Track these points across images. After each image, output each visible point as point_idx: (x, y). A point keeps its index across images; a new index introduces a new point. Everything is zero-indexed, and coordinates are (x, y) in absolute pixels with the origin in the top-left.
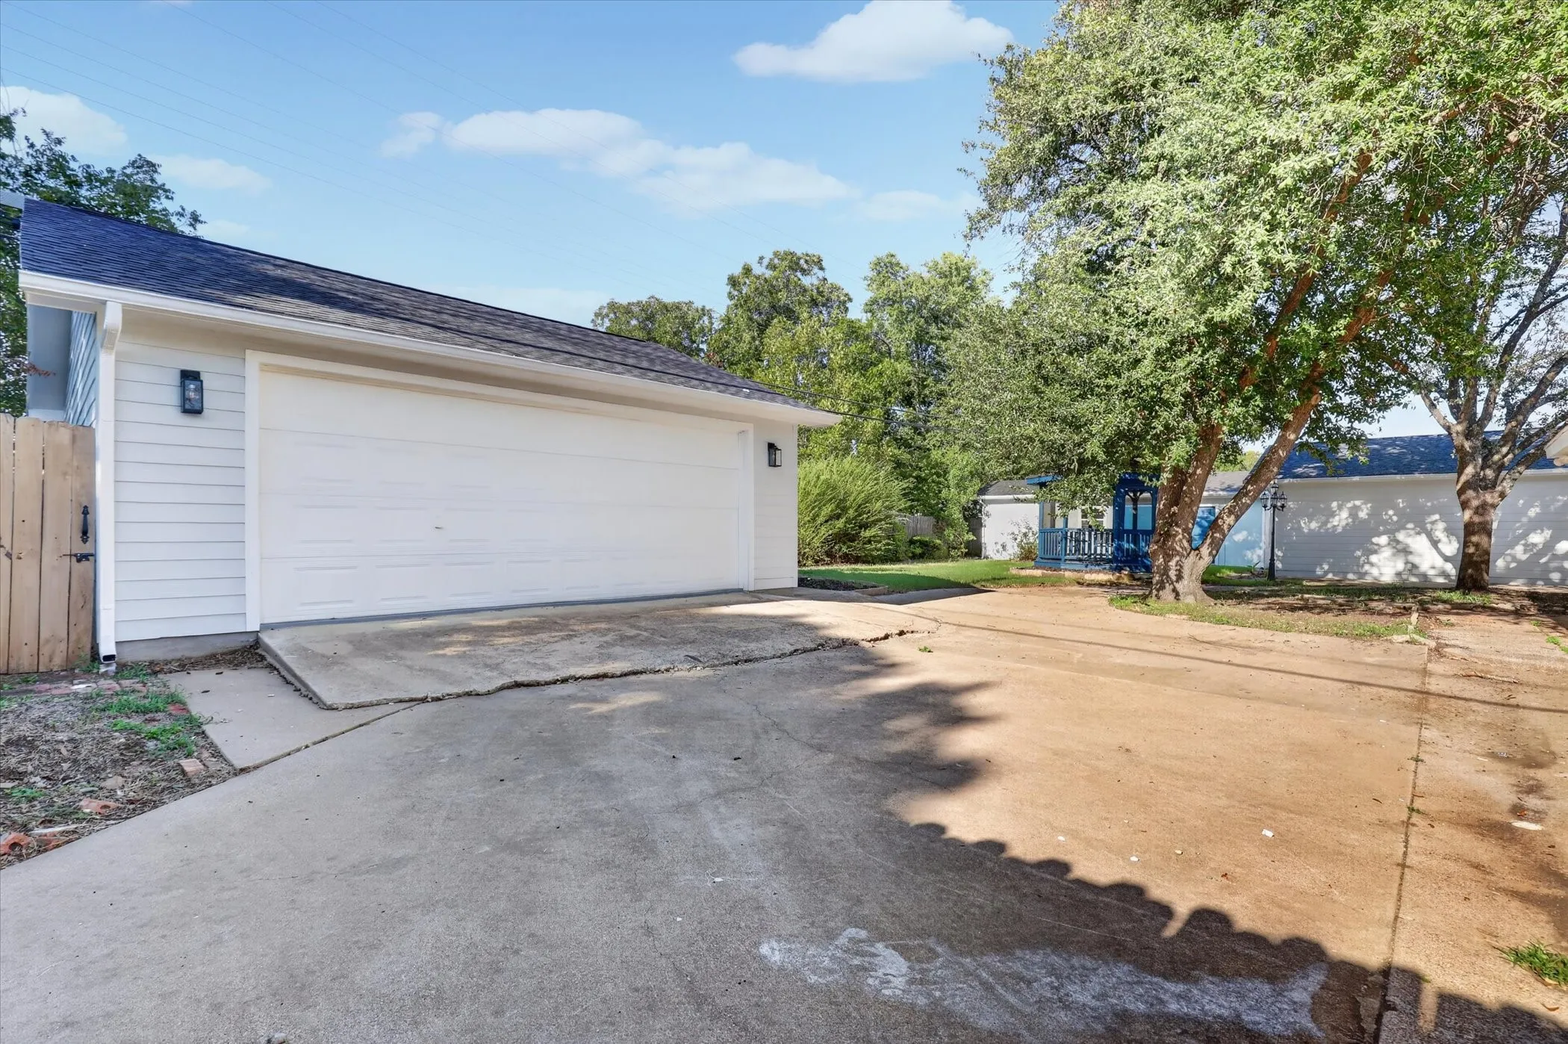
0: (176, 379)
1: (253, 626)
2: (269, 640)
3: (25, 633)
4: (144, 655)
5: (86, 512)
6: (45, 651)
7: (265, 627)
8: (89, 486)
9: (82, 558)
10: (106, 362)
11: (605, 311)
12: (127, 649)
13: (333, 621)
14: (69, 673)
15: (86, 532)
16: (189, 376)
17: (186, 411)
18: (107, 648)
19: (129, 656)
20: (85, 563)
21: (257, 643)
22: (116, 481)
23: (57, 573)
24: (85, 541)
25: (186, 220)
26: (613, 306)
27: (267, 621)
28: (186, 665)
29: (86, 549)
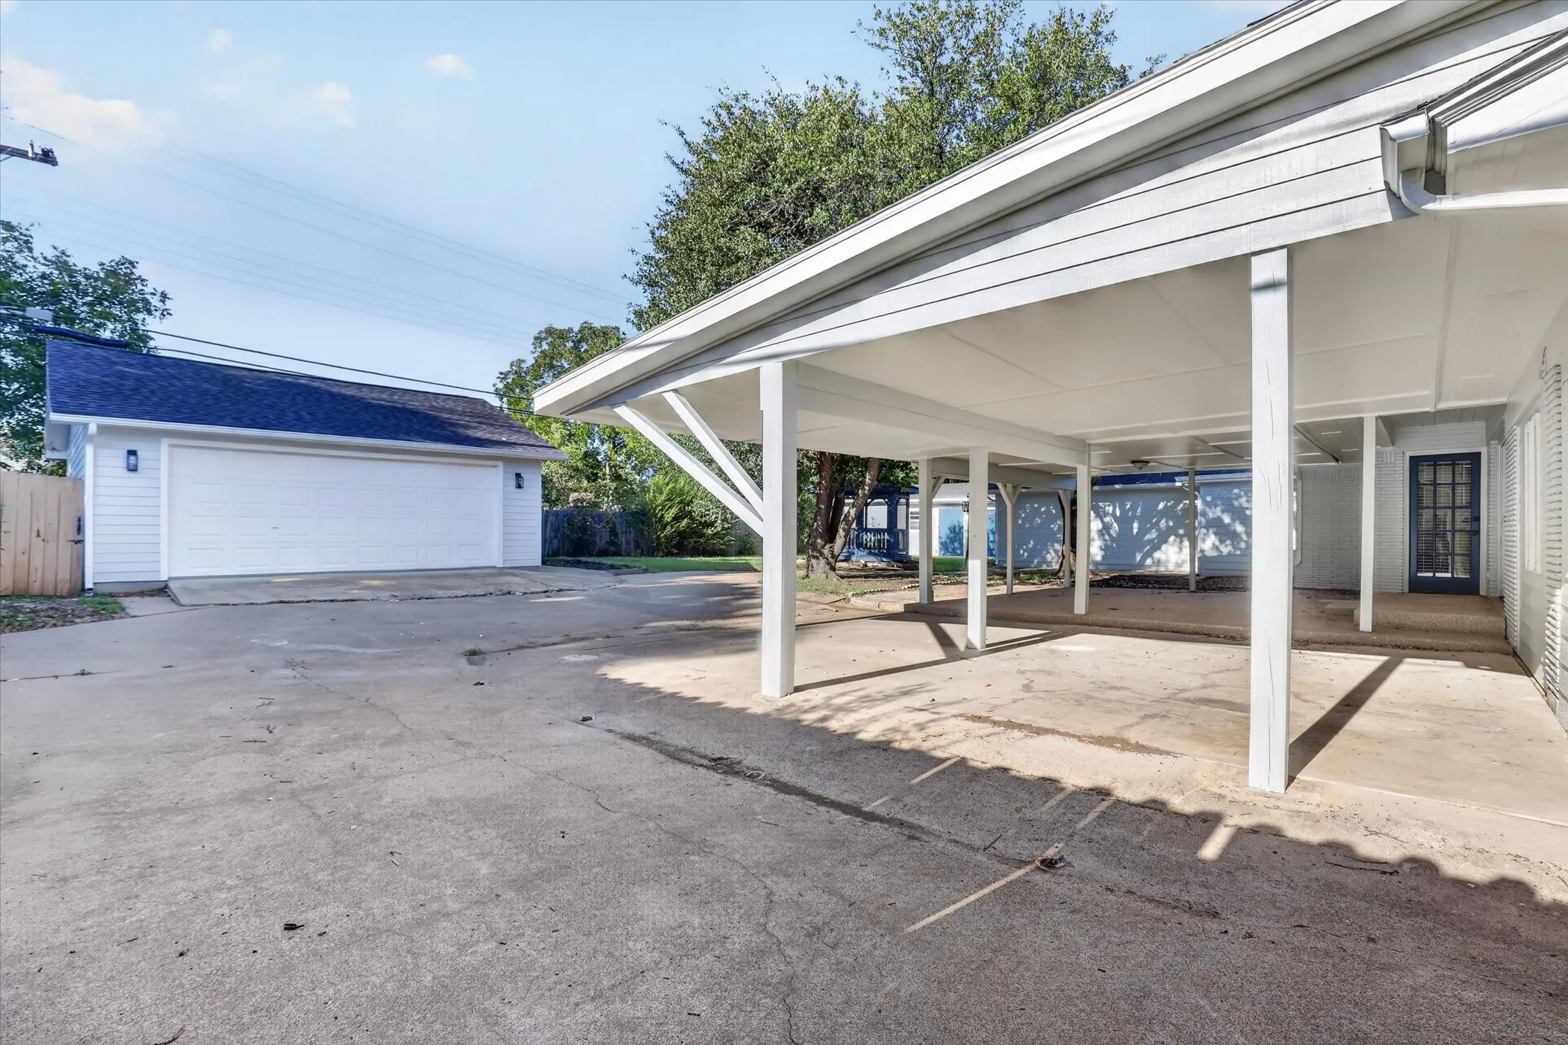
0: (125, 453)
1: (164, 577)
2: (172, 585)
3: (50, 578)
4: (107, 590)
5: (79, 520)
6: (59, 585)
7: (170, 579)
8: (81, 509)
9: (78, 542)
10: (89, 450)
11: (543, 335)
12: (98, 586)
13: (211, 577)
14: (71, 595)
15: (80, 529)
16: (132, 453)
17: (130, 470)
18: (89, 585)
19: (100, 589)
20: (79, 545)
21: (166, 586)
22: (94, 515)
23: (66, 552)
24: (79, 534)
25: (157, 298)
26: (550, 331)
27: (172, 576)
28: (127, 595)
29: (80, 538)
